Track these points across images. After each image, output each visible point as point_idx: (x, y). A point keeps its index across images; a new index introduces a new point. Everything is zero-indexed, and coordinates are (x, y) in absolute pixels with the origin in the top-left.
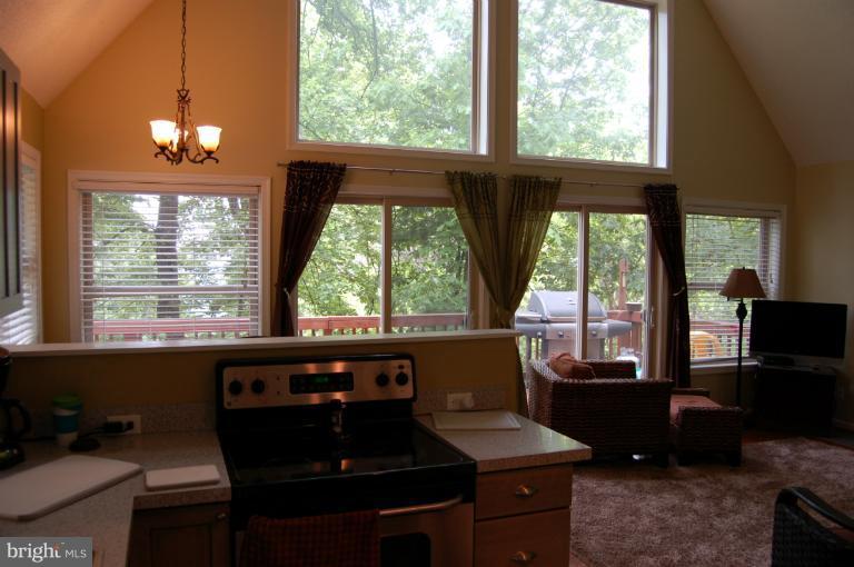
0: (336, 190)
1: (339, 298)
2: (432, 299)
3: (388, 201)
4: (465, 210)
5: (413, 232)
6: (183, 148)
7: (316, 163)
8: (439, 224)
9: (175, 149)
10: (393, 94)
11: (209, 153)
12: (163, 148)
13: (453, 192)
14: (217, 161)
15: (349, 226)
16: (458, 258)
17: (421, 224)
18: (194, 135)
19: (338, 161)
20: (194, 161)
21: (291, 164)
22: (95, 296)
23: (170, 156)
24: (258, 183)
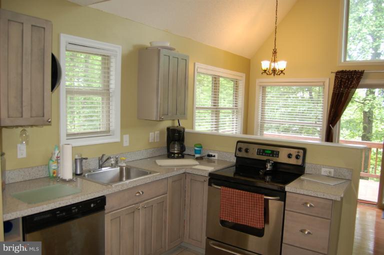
11: (282, 71)
12: (265, 71)
14: (285, 74)
21: (337, 72)
22: (265, 123)
23: (268, 73)
24: (323, 80)
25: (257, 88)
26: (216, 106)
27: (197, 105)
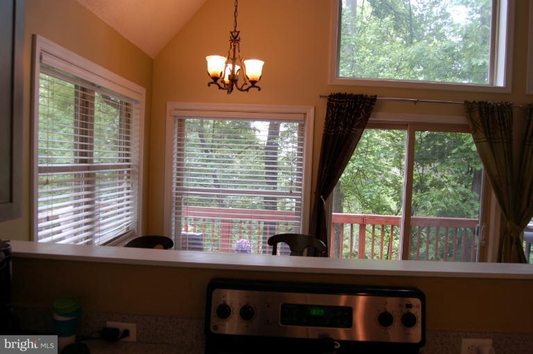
0: (367, 116)
1: (379, 197)
2: (446, 204)
3: (412, 127)
4: (482, 135)
5: (433, 153)
6: (233, 79)
7: (352, 94)
8: (454, 148)
9: (226, 79)
10: (422, 53)
11: (253, 82)
12: (215, 78)
13: (471, 119)
14: (260, 90)
15: (388, 149)
16: (467, 173)
17: (440, 148)
18: (243, 69)
19: (370, 93)
20: (241, 90)
21: (331, 96)
22: (183, 194)
23: (222, 85)
24: (304, 111)
25: (169, 119)
26: (86, 161)
27: (41, 160)
